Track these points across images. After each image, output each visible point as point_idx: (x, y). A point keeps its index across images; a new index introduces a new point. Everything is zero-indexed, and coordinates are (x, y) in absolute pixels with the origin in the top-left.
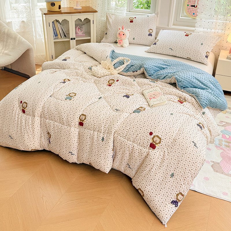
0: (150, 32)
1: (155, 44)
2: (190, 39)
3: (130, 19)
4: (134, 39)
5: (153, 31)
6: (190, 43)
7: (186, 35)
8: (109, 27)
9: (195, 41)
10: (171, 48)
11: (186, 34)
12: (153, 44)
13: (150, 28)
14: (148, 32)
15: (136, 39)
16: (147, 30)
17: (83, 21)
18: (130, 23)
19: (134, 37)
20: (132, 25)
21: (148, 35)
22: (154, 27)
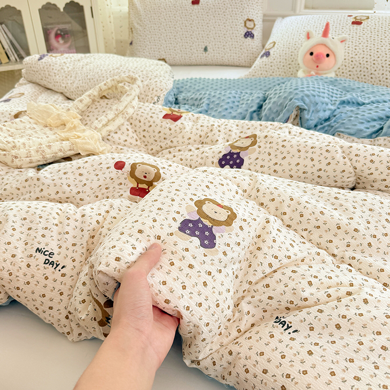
0: (248, 28)
1: (267, 54)
2: (369, 32)
4: (206, 49)
5: (255, 25)
6: (369, 42)
7: (353, 23)
8: (136, 24)
9: (383, 37)
11: (354, 20)
12: (262, 56)
13: (248, 15)
14: (242, 28)
15: (211, 50)
16: (240, 22)
17: (62, 10)
18: (192, 8)
19: (206, 45)
20: (197, 11)
21: (245, 36)
22: (259, 13)
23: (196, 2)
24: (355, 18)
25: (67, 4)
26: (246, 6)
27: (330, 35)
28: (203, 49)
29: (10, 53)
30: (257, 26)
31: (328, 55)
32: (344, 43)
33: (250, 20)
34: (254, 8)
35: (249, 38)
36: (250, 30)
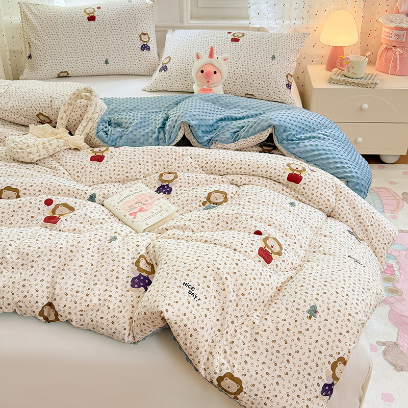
0: (143, 41)
1: (165, 68)
2: (245, 48)
3: (85, 12)
5: (149, 38)
6: (246, 57)
7: (233, 40)
9: (256, 53)
11: (233, 37)
12: (161, 70)
13: (142, 30)
14: (137, 41)
15: (112, 63)
16: (135, 36)
18: (89, 24)
19: (106, 58)
20: (94, 27)
21: (141, 49)
22: (151, 26)
23: (92, 18)
24: (233, 35)
26: (139, 21)
27: (215, 56)
28: (104, 62)
30: (151, 39)
31: (215, 72)
32: (226, 61)
33: (144, 34)
34: (146, 22)
35: (145, 50)
36: (146, 43)
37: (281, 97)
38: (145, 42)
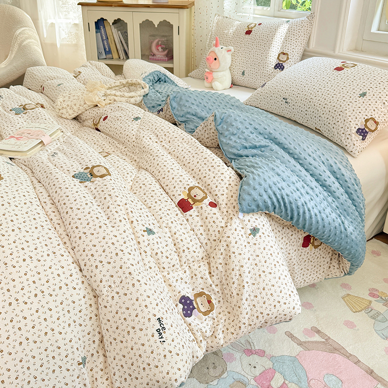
0: (280, 60)
3: (248, 26)
4: (243, 73)
5: (288, 58)
7: (336, 68)
10: (287, 97)
11: (340, 66)
13: (284, 49)
14: (274, 59)
15: (247, 75)
16: (275, 54)
17: (156, 26)
18: (244, 37)
19: (244, 69)
20: (246, 40)
21: (275, 67)
23: (249, 32)
24: (344, 64)
25: (160, 22)
28: (241, 73)
29: (120, 52)
30: (290, 60)
31: (216, 59)
33: (284, 54)
34: (292, 43)
35: (278, 69)
36: (282, 63)
37: (343, 141)
38: (282, 61)
